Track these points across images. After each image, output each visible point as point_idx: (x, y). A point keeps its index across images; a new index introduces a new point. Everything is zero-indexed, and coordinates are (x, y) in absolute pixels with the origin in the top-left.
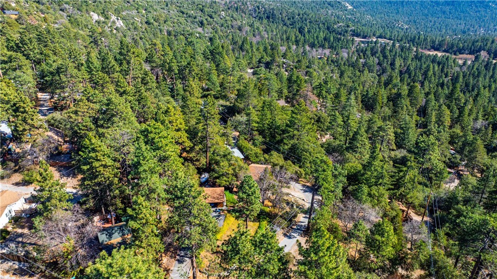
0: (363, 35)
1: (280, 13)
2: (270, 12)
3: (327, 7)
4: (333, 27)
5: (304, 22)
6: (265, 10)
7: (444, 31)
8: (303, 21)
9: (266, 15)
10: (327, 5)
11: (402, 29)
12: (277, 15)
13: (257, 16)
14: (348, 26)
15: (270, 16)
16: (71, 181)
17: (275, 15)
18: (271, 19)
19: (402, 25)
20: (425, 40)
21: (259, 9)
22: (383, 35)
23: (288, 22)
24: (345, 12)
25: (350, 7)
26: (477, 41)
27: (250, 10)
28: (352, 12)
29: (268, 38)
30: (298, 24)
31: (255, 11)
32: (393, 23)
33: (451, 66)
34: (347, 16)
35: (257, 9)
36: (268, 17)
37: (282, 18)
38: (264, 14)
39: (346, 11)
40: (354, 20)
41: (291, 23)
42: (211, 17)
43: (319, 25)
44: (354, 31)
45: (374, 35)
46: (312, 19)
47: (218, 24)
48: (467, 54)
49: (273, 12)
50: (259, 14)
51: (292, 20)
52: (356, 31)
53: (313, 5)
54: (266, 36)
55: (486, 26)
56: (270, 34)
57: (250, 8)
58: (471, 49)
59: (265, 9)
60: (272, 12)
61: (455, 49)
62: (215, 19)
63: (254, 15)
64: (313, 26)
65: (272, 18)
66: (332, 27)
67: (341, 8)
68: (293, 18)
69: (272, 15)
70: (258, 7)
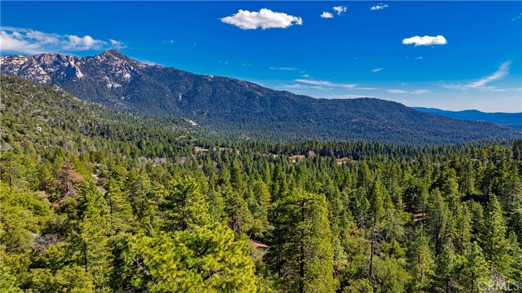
0: (206, 146)
1: (117, 129)
2: (104, 129)
3: (171, 124)
4: (175, 140)
5: (144, 136)
6: (99, 127)
8: (142, 136)
9: (100, 132)
11: (245, 141)
12: (112, 131)
13: (89, 133)
14: (190, 138)
15: (104, 133)
17: (111, 131)
18: (105, 136)
19: (245, 137)
20: (263, 145)
21: (91, 126)
22: (225, 144)
23: (125, 137)
24: (189, 128)
27: (81, 127)
28: (196, 129)
30: (137, 139)
31: (87, 128)
32: (236, 136)
34: (191, 132)
35: (89, 126)
36: (102, 134)
37: (118, 134)
38: (97, 130)
41: (128, 138)
42: (22, 133)
43: (159, 138)
44: (196, 142)
45: (217, 145)
46: (152, 134)
47: (30, 139)
48: (299, 155)
49: (108, 128)
50: (91, 131)
51: (130, 135)
52: (198, 143)
53: (156, 122)
57: (80, 125)
58: (301, 150)
59: (98, 125)
60: (106, 128)
61: (289, 152)
62: (27, 135)
63: (85, 132)
64: (153, 139)
65: (107, 134)
66: (173, 140)
67: (186, 125)
68: (131, 133)
69: (107, 131)
70: (89, 124)
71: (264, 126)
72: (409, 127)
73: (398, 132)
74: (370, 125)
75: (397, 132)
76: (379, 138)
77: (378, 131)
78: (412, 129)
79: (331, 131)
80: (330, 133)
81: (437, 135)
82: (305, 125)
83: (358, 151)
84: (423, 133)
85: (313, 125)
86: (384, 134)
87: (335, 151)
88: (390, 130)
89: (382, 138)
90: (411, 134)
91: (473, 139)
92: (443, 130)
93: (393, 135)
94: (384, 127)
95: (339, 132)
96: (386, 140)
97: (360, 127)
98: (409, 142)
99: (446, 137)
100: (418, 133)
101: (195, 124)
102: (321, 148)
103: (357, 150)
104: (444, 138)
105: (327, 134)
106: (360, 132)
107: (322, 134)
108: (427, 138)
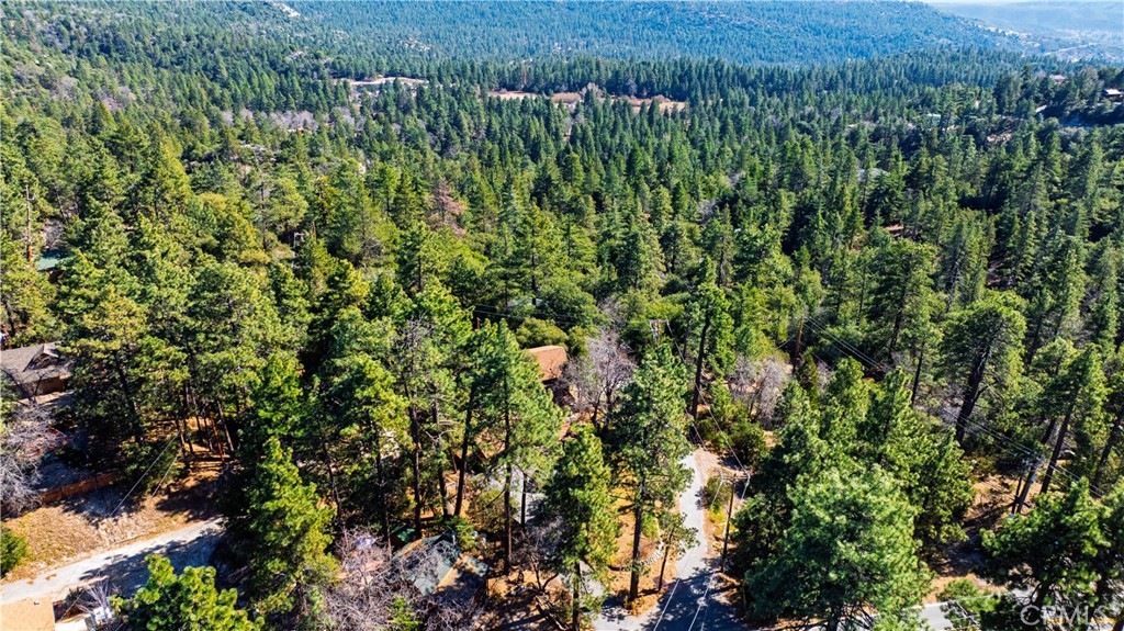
0: (357, 74)
1: (137, 37)
2: (107, 36)
3: (241, 16)
4: (284, 61)
5: (209, 54)
6: (90, 31)
7: (497, 50)
8: (204, 54)
9: (96, 43)
10: (240, 12)
11: (421, 54)
12: (128, 41)
13: (70, 48)
14: (317, 57)
15: (109, 46)
16: (132, 522)
17: (124, 43)
18: (114, 55)
19: (417, 45)
20: (485, 70)
21: (69, 28)
22: (398, 68)
23: (167, 58)
24: (286, 25)
25: (294, 14)
26: (575, 67)
27: (43, 32)
28: (302, 25)
29: (138, 100)
30: (196, 61)
31: (59, 34)
32: (398, 42)
33: (559, 116)
34: (296, 34)
35: (63, 28)
36: (105, 50)
37: (145, 49)
38: (89, 40)
39: (288, 22)
40: (315, 43)
41: (174, 60)
43: (247, 58)
44: (333, 66)
45: (379, 71)
46: (228, 47)
48: (566, 92)
49: (116, 35)
50: (75, 42)
51: (174, 53)
52: (338, 67)
53: (204, 12)
54: (132, 96)
55: (561, 38)
56: (139, 90)
57: (39, 27)
58: (569, 81)
59: (88, 28)
60: (111, 35)
61: (543, 83)
63: (59, 44)
64: (235, 61)
65: (117, 50)
66: (281, 63)
67: (274, 16)
68: (176, 48)
69: (115, 42)
70: (63, 23)
71: (449, 15)
72: (763, 15)
73: (741, 27)
74: (684, 11)
75: (738, 27)
76: (701, 41)
77: (700, 25)
78: (769, 18)
79: (600, 25)
80: (596, 29)
81: (819, 33)
82: (540, 11)
83: (684, 81)
84: (792, 29)
85: (558, 9)
86: (712, 32)
87: (637, 81)
88: (725, 22)
89: (708, 41)
90: (768, 32)
91: (890, 41)
92: (832, 21)
93: (731, 33)
94: (713, 16)
95: (616, 27)
96: (717, 46)
97: (661, 14)
98: (764, 49)
99: (836, 37)
100: (781, 28)
101: (295, 14)
102: (610, 75)
103: (680, 78)
104: (833, 40)
105: (592, 31)
106: (661, 26)
107: (580, 31)
108: (800, 40)
